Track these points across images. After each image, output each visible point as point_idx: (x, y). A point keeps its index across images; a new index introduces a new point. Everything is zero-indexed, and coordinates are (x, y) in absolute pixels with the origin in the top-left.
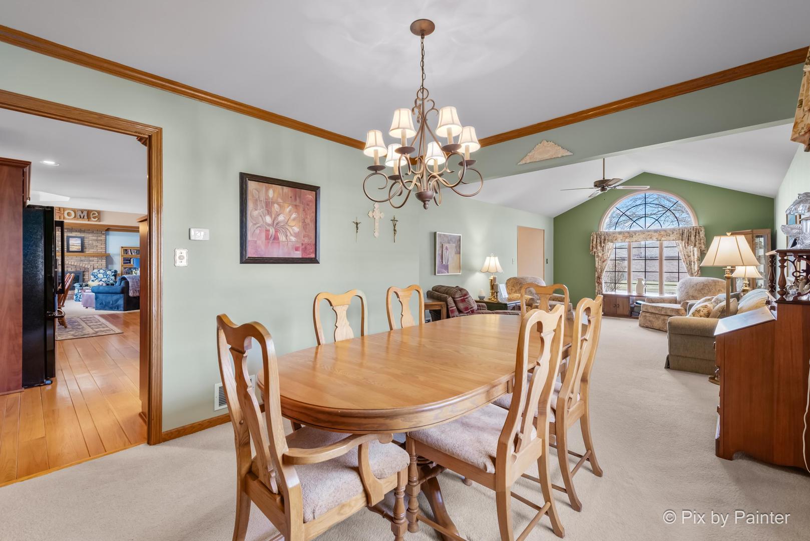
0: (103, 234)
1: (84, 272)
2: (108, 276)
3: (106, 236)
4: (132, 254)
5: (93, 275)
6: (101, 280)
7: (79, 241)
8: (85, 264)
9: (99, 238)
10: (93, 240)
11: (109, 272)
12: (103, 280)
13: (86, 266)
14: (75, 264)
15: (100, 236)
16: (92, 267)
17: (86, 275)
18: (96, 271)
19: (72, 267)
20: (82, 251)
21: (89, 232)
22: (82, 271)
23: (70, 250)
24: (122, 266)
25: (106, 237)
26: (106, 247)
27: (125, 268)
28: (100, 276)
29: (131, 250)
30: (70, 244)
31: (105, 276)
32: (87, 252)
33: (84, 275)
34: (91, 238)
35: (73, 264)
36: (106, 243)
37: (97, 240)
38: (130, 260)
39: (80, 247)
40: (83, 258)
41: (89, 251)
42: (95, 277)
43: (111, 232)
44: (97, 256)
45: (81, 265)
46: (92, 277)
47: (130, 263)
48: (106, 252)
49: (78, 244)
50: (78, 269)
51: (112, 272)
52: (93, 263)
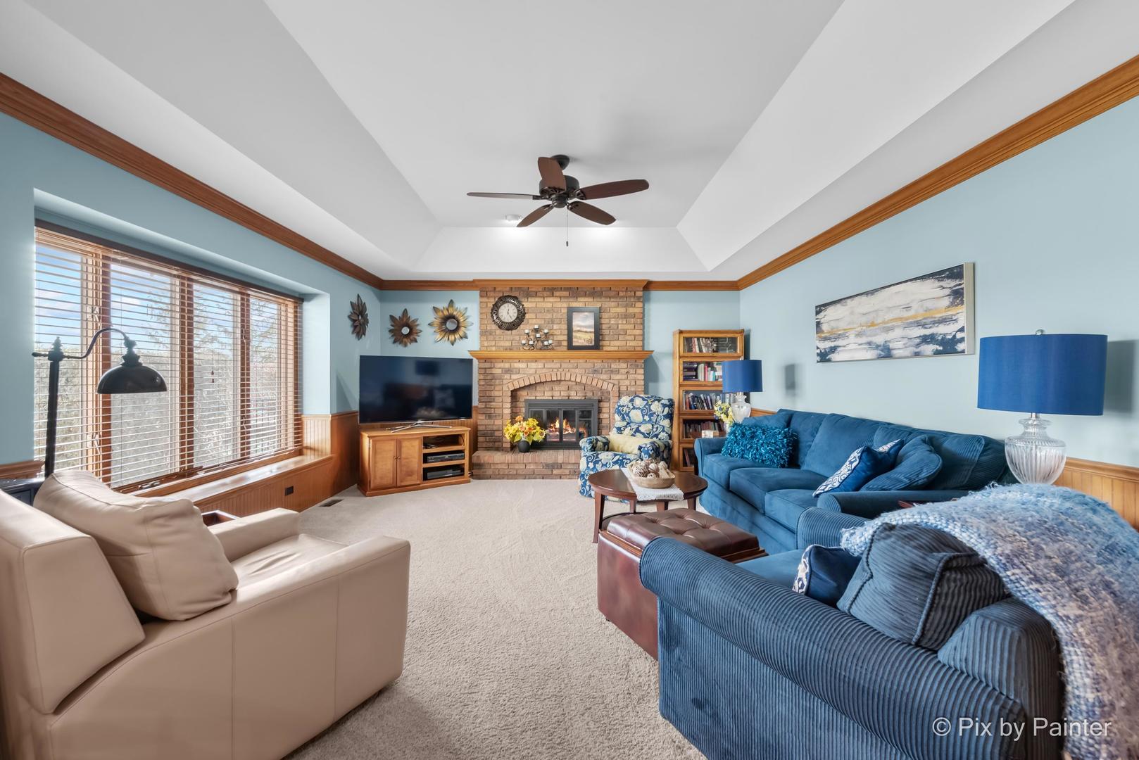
0: (639, 298)
1: (600, 401)
2: (654, 419)
3: (644, 305)
4: (701, 350)
5: (619, 412)
6: (637, 430)
7: (590, 322)
8: (604, 383)
9: (631, 310)
10: (618, 316)
11: (656, 407)
12: (642, 429)
13: (604, 387)
14: (584, 381)
15: (631, 306)
16: (616, 389)
17: (604, 410)
18: (625, 400)
19: (578, 388)
20: (597, 346)
21: (612, 294)
22: (596, 398)
23: (574, 344)
24: (680, 386)
25: (643, 307)
26: (643, 335)
27: (687, 392)
28: (636, 416)
29: (698, 339)
30: (575, 328)
31: (647, 418)
32: (605, 349)
33: (600, 412)
34: (613, 310)
35: (578, 380)
36: (643, 324)
37: (626, 316)
38: (696, 370)
39: (592, 336)
40: (599, 365)
41: (611, 345)
42: (623, 419)
43: (655, 294)
44: (625, 360)
45: (594, 384)
46: (617, 417)
47: (696, 376)
48: (643, 346)
49: (589, 327)
50: (589, 394)
51: (664, 406)
52: (618, 377)
